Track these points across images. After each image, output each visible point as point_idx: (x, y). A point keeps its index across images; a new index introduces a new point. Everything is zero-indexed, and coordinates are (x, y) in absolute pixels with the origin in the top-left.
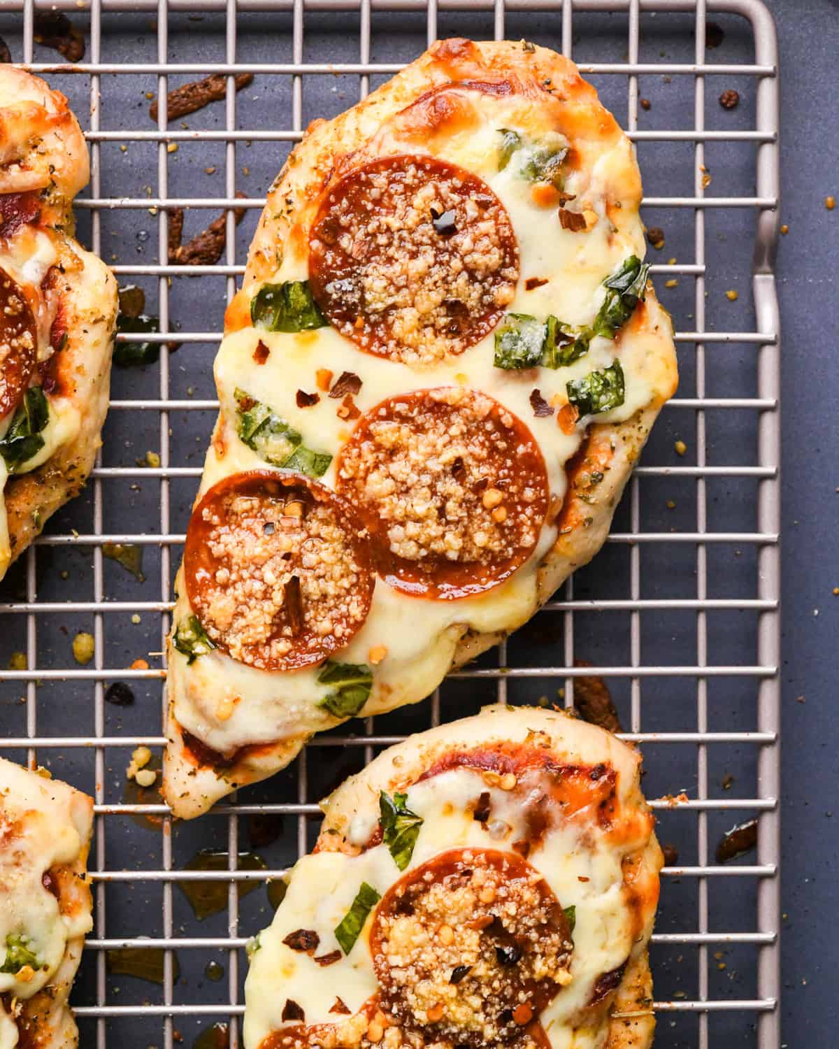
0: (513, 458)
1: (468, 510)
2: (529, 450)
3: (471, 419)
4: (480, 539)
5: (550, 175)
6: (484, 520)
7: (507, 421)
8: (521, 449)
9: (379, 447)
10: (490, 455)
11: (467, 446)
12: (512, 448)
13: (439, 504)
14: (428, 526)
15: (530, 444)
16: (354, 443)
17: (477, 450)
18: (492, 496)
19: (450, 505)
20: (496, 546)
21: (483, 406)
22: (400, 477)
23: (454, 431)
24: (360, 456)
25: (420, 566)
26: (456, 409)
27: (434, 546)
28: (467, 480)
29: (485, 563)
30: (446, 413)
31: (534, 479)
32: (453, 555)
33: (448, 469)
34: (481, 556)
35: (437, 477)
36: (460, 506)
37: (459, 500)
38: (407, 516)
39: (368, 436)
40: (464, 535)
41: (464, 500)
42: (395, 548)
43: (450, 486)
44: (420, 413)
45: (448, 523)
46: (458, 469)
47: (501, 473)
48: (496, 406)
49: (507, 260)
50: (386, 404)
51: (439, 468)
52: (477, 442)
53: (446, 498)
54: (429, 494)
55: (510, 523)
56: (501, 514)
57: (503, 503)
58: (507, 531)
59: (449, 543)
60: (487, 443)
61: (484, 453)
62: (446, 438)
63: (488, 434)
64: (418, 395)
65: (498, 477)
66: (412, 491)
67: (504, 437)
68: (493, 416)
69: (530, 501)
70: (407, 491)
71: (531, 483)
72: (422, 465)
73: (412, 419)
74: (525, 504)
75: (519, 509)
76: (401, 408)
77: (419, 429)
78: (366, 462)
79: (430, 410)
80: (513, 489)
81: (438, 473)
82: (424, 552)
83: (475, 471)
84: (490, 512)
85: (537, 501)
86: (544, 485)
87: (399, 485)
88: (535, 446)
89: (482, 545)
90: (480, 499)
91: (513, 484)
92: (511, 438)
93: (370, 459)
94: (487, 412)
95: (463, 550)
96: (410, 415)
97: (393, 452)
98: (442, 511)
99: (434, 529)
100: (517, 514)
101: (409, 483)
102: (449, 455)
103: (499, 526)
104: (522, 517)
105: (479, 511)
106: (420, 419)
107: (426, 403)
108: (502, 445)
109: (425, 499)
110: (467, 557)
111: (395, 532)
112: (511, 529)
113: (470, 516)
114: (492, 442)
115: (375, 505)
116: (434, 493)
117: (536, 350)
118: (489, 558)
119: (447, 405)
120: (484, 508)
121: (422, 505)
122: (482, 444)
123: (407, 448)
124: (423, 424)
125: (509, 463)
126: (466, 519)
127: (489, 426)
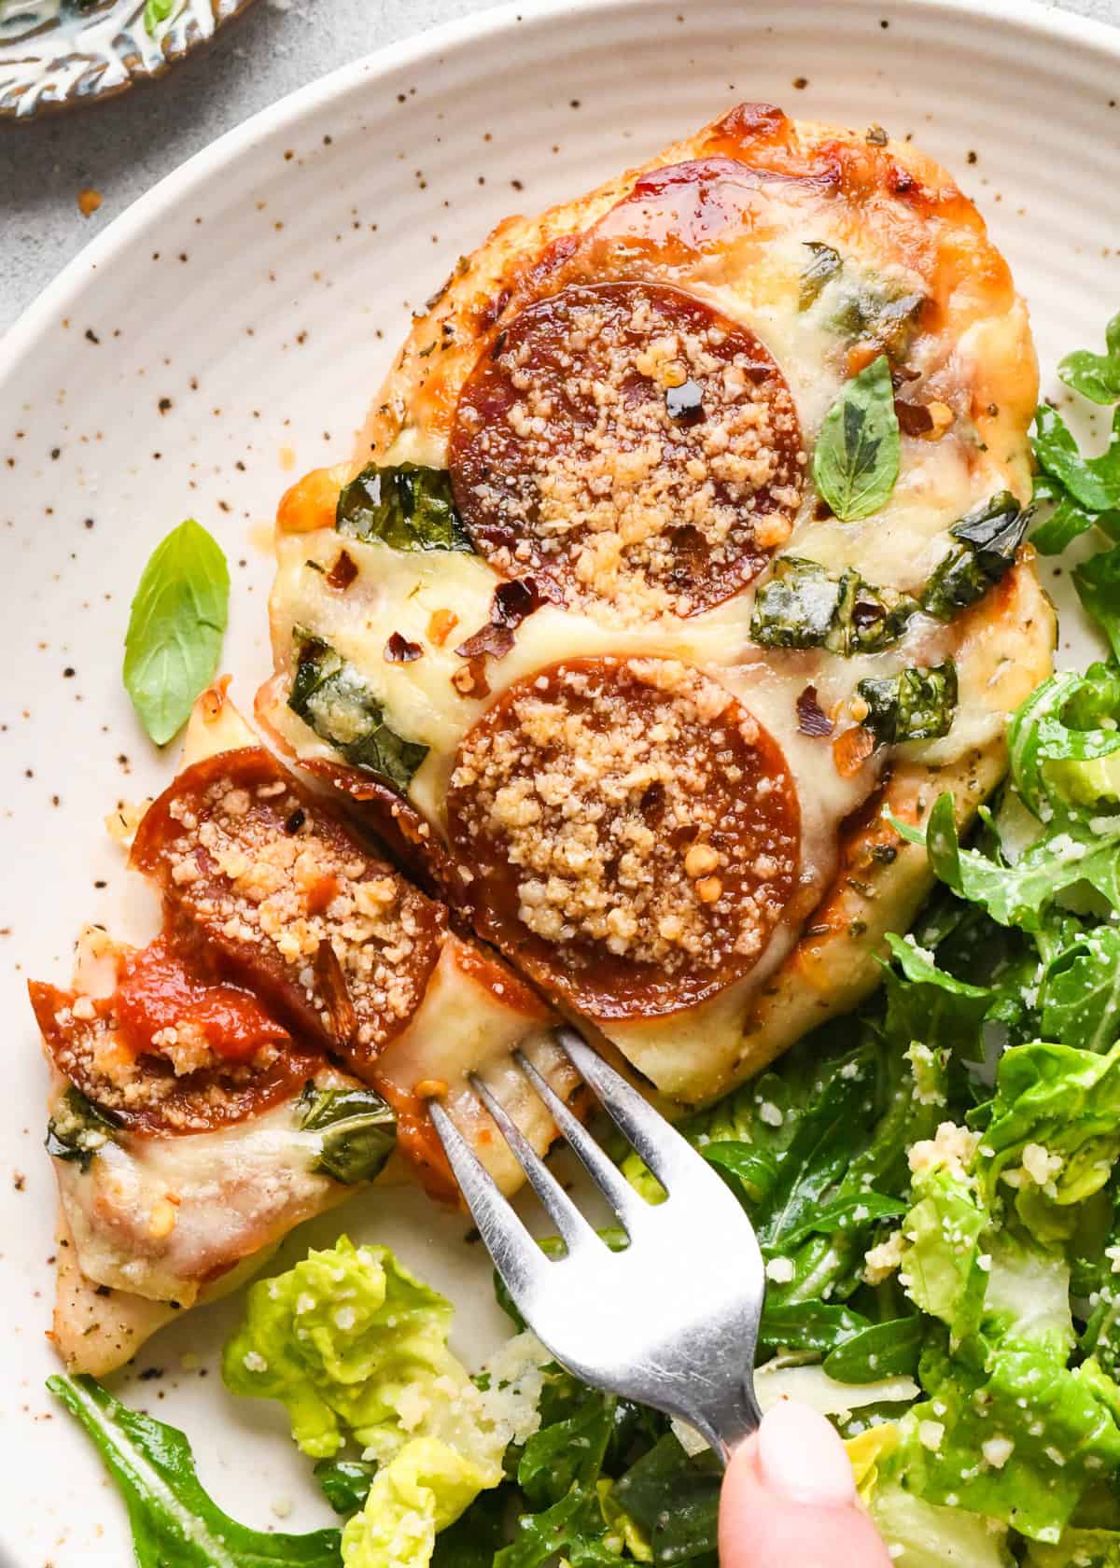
0: (748, 799)
1: (657, 873)
2: (778, 788)
3: (689, 718)
4: (669, 926)
5: (884, 331)
6: (680, 896)
7: (748, 731)
8: (764, 786)
9: (525, 740)
10: (710, 788)
11: (674, 764)
12: (750, 779)
13: (609, 856)
14: (584, 889)
15: (781, 778)
16: (483, 727)
17: (691, 775)
18: (701, 857)
19: (628, 860)
20: (693, 944)
21: (713, 700)
22: (553, 799)
23: (659, 733)
24: (490, 749)
25: (561, 953)
26: (668, 698)
27: (588, 925)
28: (664, 822)
29: (670, 970)
30: (649, 704)
31: (776, 840)
32: (617, 946)
33: (636, 798)
34: (666, 956)
35: (614, 811)
36: (644, 863)
37: (645, 854)
38: (552, 866)
39: (510, 721)
40: (644, 913)
41: (652, 855)
42: (526, 914)
43: (634, 829)
44: (605, 693)
45: (619, 888)
46: (652, 801)
47: (723, 823)
48: (736, 705)
49: (784, 472)
50: (551, 672)
51: (621, 795)
52: (691, 762)
53: (622, 848)
54: (595, 836)
55: (724, 908)
56: (711, 889)
57: (718, 872)
58: (716, 922)
59: (614, 924)
60: (709, 767)
61: (700, 782)
62: (643, 745)
63: (714, 749)
64: (609, 661)
65: (716, 826)
66: (568, 827)
67: (739, 761)
68: (727, 721)
69: (765, 876)
70: (559, 825)
71: (771, 845)
72: (594, 785)
73: (590, 702)
74: (755, 881)
75: (744, 887)
76: (576, 680)
77: (599, 724)
78: (499, 764)
79: (624, 692)
80: (739, 851)
81: (617, 800)
82: (569, 933)
83: (681, 809)
84: (693, 882)
85: (776, 879)
86: (793, 853)
87: (548, 811)
88: (789, 784)
89: (670, 936)
90: (680, 858)
91: (740, 842)
92: (750, 763)
93: (508, 757)
94: (719, 710)
95: (638, 941)
96: (589, 694)
97: (547, 753)
98: (612, 869)
99: (593, 897)
100: (740, 895)
101: (565, 811)
102: (641, 776)
103: (705, 910)
104: (747, 902)
105: (675, 878)
106: (604, 705)
107: (619, 678)
108: (734, 773)
109: (586, 844)
110: (642, 954)
111: (530, 890)
112: (723, 918)
113: (658, 886)
114: (717, 765)
115: (504, 836)
116: (604, 836)
117: (820, 620)
118: (679, 963)
119: (654, 688)
120: (685, 875)
121: (579, 852)
122: (701, 766)
123: (571, 751)
124: (607, 715)
125: (740, 806)
126: (650, 888)
127: (718, 737)
